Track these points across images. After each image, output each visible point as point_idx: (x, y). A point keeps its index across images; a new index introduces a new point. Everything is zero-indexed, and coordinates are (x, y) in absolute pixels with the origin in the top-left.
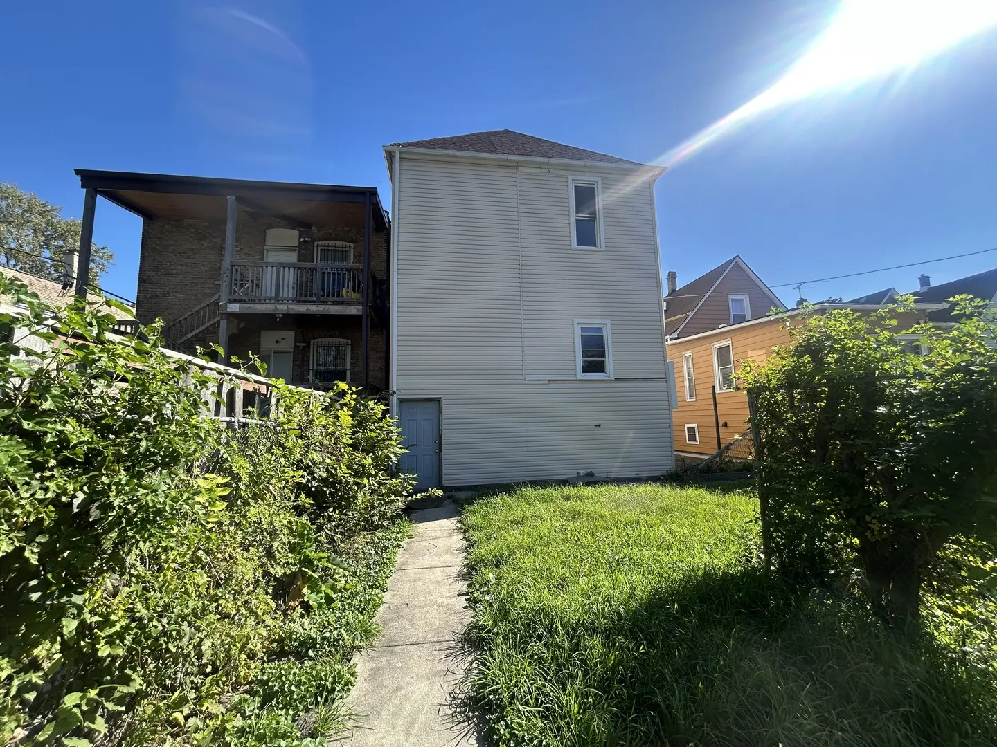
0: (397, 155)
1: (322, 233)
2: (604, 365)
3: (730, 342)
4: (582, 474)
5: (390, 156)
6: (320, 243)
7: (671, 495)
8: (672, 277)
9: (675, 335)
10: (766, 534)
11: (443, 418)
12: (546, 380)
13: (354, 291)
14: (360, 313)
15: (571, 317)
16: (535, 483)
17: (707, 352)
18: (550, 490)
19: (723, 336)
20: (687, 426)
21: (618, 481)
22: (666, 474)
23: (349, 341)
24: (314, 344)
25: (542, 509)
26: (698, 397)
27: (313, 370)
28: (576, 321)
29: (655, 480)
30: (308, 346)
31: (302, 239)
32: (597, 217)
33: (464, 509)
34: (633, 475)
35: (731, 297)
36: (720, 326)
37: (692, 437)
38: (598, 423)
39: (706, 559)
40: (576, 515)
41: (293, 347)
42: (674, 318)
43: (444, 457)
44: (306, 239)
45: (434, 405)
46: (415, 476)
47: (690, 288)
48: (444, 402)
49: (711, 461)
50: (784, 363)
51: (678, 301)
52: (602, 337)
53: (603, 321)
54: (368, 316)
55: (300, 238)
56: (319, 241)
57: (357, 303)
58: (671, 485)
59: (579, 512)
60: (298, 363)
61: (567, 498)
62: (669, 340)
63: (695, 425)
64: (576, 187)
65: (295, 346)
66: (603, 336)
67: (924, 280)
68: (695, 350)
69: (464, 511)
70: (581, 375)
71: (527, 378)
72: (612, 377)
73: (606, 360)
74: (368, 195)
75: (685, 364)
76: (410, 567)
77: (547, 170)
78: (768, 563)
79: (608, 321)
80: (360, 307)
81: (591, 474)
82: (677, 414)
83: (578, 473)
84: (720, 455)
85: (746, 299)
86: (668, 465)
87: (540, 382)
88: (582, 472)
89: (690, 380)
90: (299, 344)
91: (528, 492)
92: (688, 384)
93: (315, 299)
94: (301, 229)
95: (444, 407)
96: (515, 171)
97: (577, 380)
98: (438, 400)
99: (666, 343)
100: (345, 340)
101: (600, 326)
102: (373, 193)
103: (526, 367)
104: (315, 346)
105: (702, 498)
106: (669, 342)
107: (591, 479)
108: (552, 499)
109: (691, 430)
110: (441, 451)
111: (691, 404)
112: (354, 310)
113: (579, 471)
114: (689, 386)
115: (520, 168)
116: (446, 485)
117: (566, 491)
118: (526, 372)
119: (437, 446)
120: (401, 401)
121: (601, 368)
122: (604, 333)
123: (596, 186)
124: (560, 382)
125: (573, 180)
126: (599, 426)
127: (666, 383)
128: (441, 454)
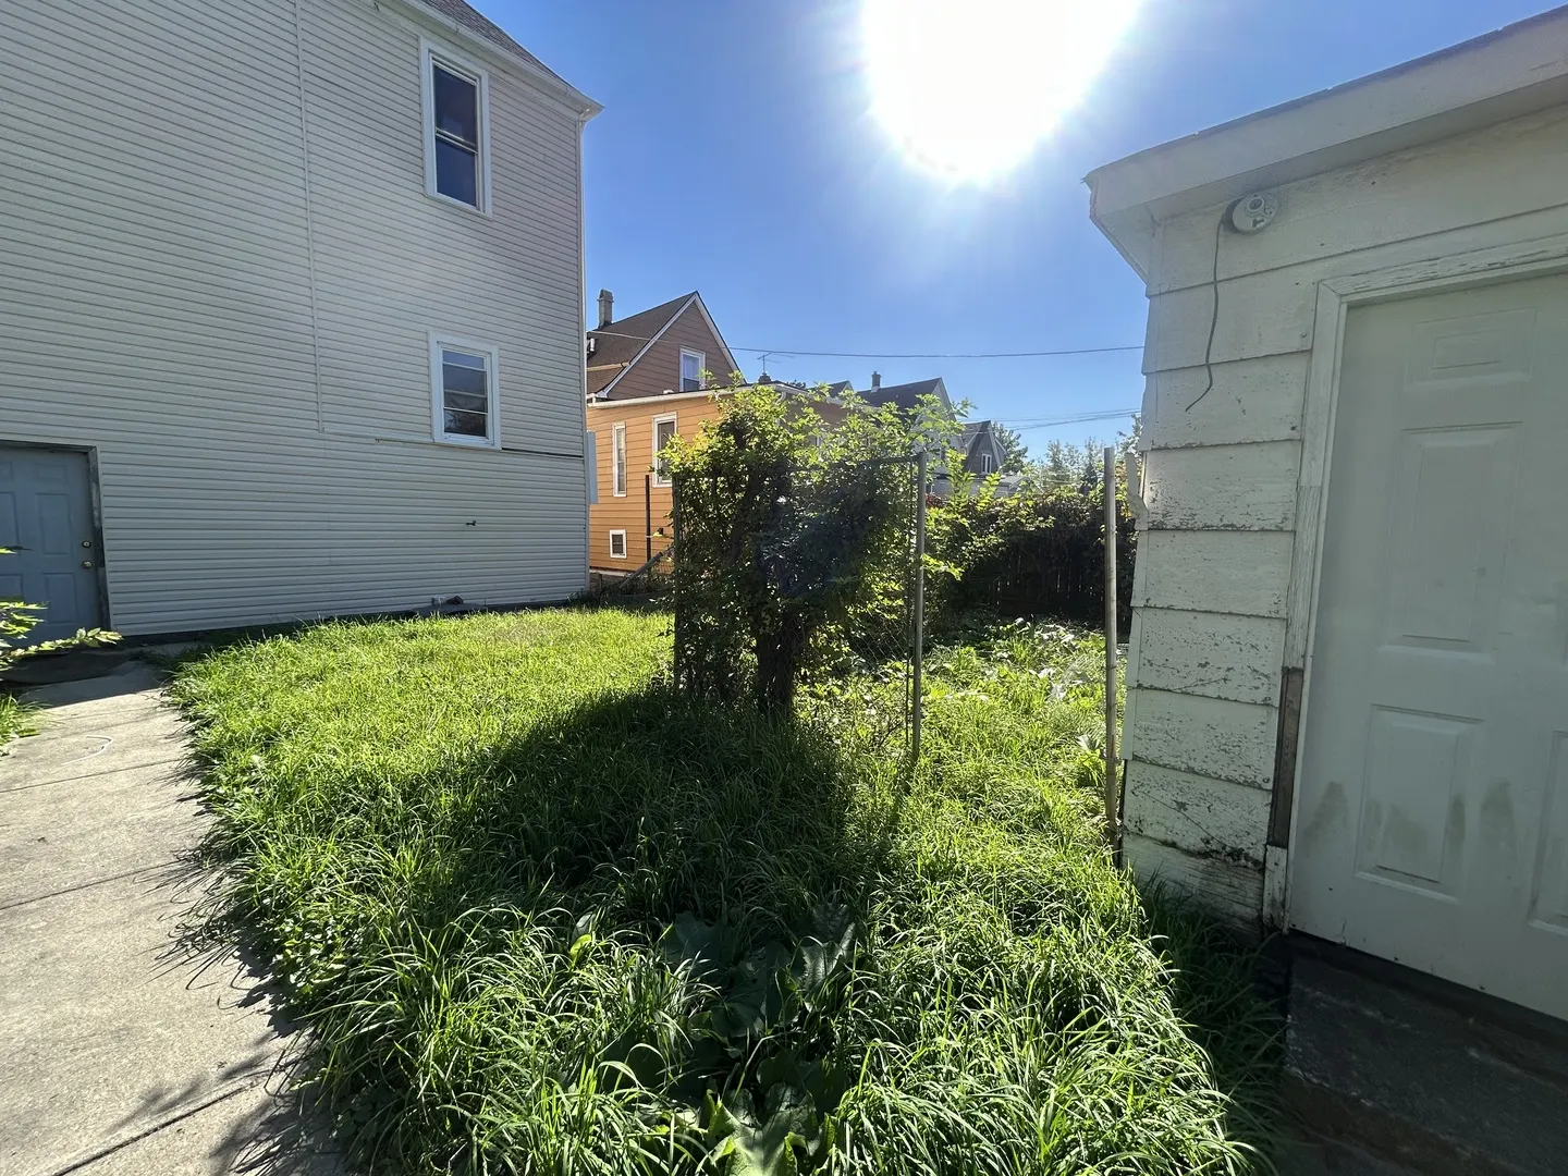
2: (484, 422)
3: (675, 417)
4: (440, 601)
7: (576, 620)
8: (606, 299)
9: (603, 395)
10: (678, 649)
11: (102, 494)
12: (372, 437)
15: (423, 328)
16: (347, 619)
17: (643, 428)
18: (378, 627)
19: (669, 407)
20: (612, 532)
21: (501, 609)
22: (574, 597)
25: (361, 655)
26: (630, 492)
28: (435, 337)
29: (558, 605)
32: (480, 150)
33: (180, 670)
34: (524, 600)
35: (685, 352)
36: (666, 392)
37: (618, 548)
38: (471, 520)
39: (609, 683)
40: (427, 657)
42: (604, 367)
43: (110, 577)
45: (71, 461)
46: (33, 607)
47: (630, 324)
48: (101, 455)
49: (635, 579)
50: (712, 442)
51: (611, 342)
52: (483, 375)
53: (486, 347)
58: (580, 609)
59: (431, 654)
61: (412, 636)
62: (594, 400)
63: (622, 532)
64: (436, 68)
66: (484, 373)
67: (876, 379)
68: (633, 421)
69: (177, 675)
70: (441, 436)
71: (329, 428)
72: (498, 447)
73: (489, 414)
75: (615, 440)
76: (37, 782)
77: (371, 2)
78: (678, 682)
79: (495, 350)
81: (456, 601)
82: (596, 515)
83: (434, 600)
84: (646, 569)
85: (702, 360)
86: (580, 584)
88: (441, 598)
89: (620, 466)
91: (335, 631)
92: (617, 471)
95: (101, 467)
97: (434, 444)
98: (84, 453)
99: (590, 405)
101: (479, 355)
103: (326, 407)
105: (616, 621)
106: (595, 404)
107: (455, 609)
108: (382, 641)
109: (617, 538)
110: (101, 563)
111: (618, 501)
113: (435, 597)
114: (619, 476)
117: (409, 626)
118: (326, 416)
119: (87, 553)
121: (479, 429)
122: (487, 368)
123: (477, 85)
124: (401, 444)
125: (430, 51)
126: (473, 524)
127: (581, 465)
128: (100, 570)
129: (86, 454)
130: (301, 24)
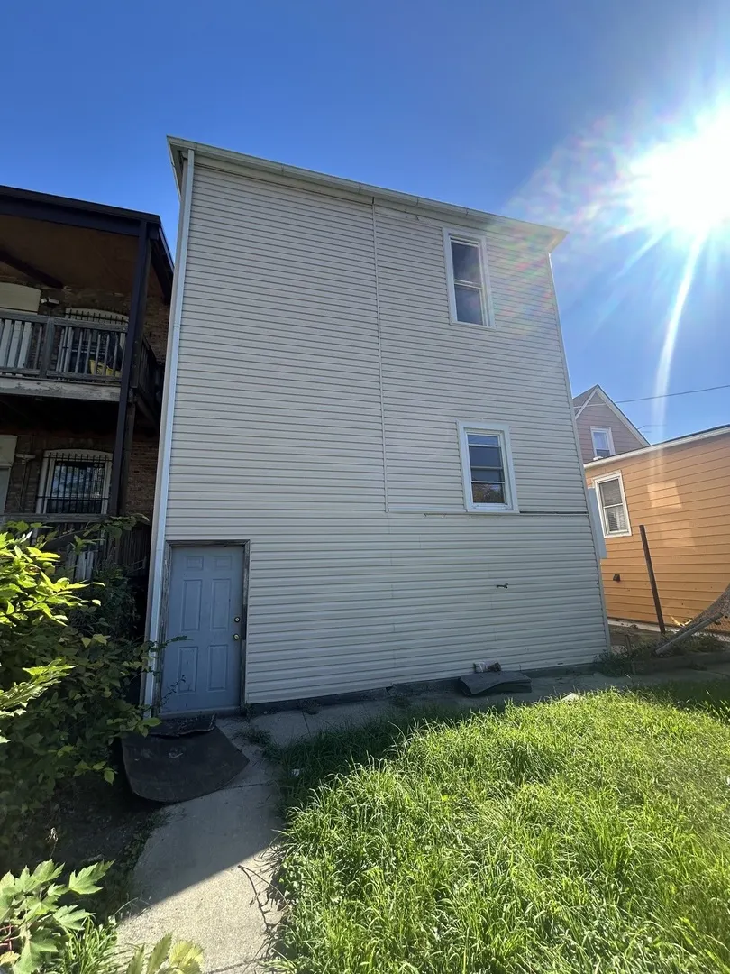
0: (191, 156)
1: (79, 296)
2: (503, 492)
3: (619, 475)
4: (482, 668)
5: (179, 156)
6: (74, 311)
11: (250, 577)
12: (423, 513)
13: (110, 364)
14: (116, 399)
15: (453, 419)
19: (608, 468)
22: (600, 660)
23: (110, 455)
24: (50, 458)
27: (44, 497)
28: (462, 425)
30: (40, 459)
31: (43, 301)
32: (483, 286)
34: (554, 664)
35: (594, 430)
36: (594, 459)
38: (503, 581)
41: (12, 460)
43: (248, 646)
44: (50, 301)
45: (234, 553)
48: (253, 547)
52: (499, 451)
53: (499, 427)
54: (129, 405)
55: (41, 298)
56: (74, 307)
57: (112, 383)
60: (17, 486)
64: (453, 243)
65: (16, 459)
66: (499, 449)
70: (471, 506)
71: (392, 508)
72: (516, 510)
73: (506, 483)
74: (144, 225)
77: (414, 217)
79: (506, 429)
80: (117, 390)
81: (497, 668)
83: (475, 666)
85: (608, 433)
86: (601, 645)
87: (406, 516)
88: (482, 665)
90: (22, 456)
93: (36, 372)
94: (46, 288)
95: (252, 556)
96: (370, 211)
97: (467, 514)
98: (241, 545)
100: (104, 454)
101: (495, 434)
102: (153, 223)
103: (391, 492)
104: (52, 462)
110: (243, 637)
112: (106, 394)
113: (477, 662)
115: (377, 209)
116: (250, 702)
118: (390, 499)
119: (237, 628)
120: (174, 546)
121: (499, 498)
122: (501, 445)
123: (479, 247)
124: (442, 516)
125: (449, 234)
126: (505, 586)
127: (587, 521)
128: (243, 642)
129: (243, 546)
130: (376, 240)
